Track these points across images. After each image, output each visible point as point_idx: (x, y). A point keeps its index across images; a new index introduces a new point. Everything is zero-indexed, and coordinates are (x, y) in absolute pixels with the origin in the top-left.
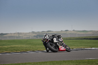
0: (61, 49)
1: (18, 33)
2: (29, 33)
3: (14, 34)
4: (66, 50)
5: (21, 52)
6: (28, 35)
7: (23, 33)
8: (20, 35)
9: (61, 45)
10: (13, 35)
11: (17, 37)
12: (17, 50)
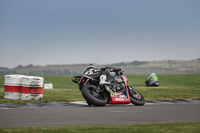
0: (117, 99)
1: (170, 62)
2: (192, 61)
3: (161, 62)
4: (132, 102)
5: (174, 101)
6: (190, 65)
7: (180, 62)
8: (173, 66)
9: (117, 91)
10: (158, 65)
11: (166, 69)
12: (165, 97)
